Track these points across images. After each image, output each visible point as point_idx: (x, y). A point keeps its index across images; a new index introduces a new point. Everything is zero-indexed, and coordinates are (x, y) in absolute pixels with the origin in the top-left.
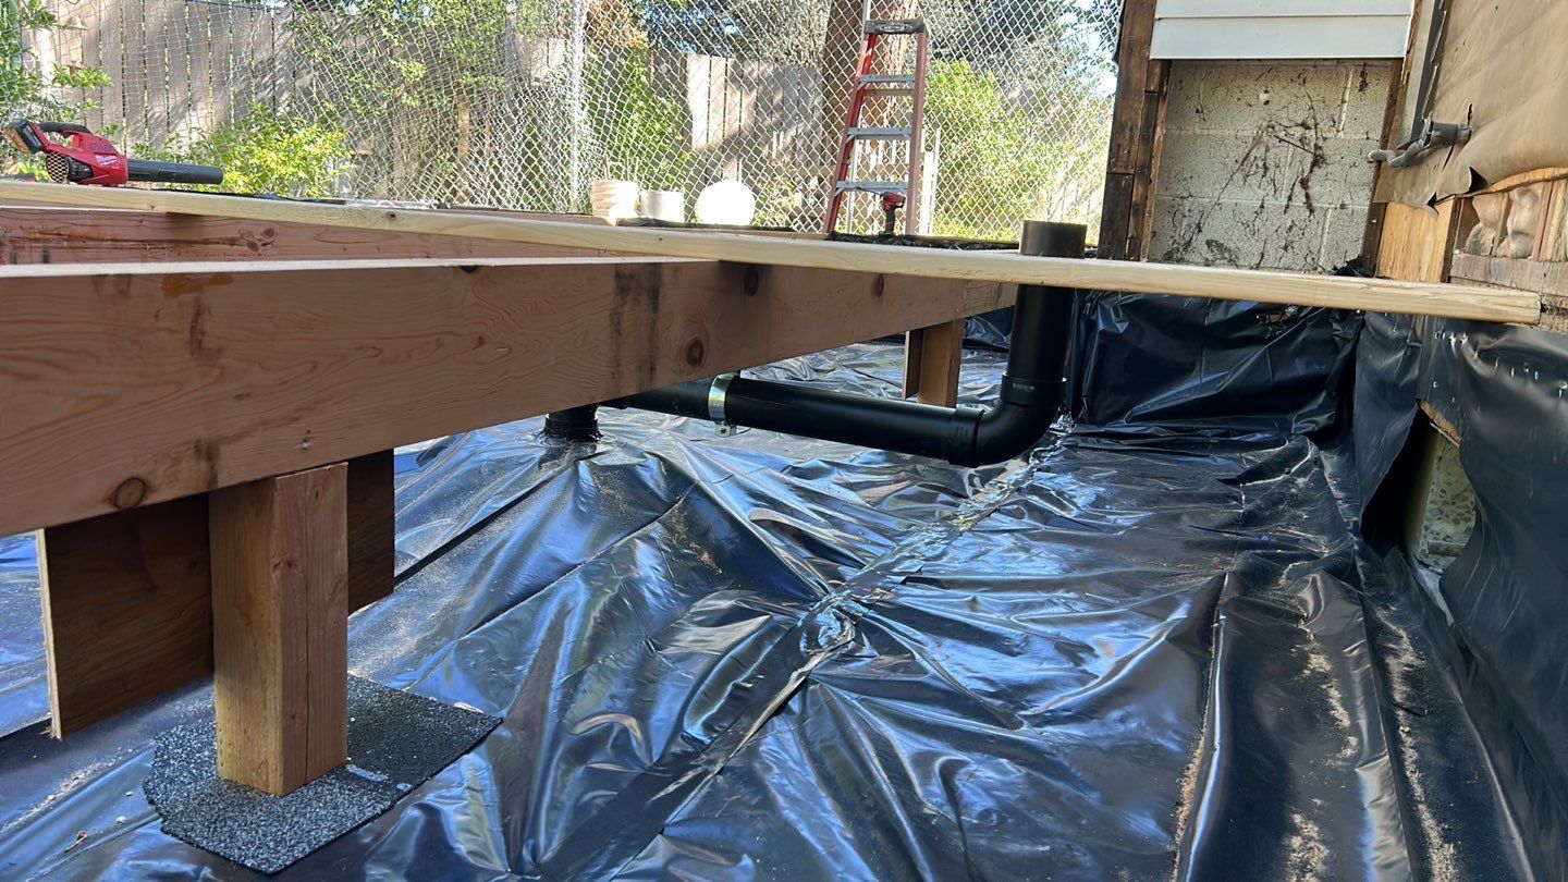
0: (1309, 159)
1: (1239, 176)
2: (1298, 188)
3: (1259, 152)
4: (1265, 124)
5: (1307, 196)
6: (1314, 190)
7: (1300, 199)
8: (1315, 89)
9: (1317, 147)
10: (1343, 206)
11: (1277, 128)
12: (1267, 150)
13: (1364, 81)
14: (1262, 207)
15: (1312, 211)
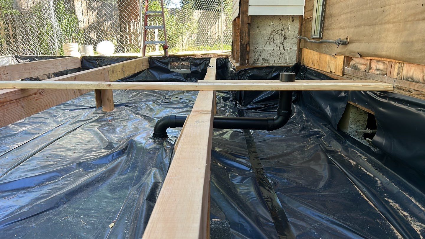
0: (283, 38)
1: (268, 43)
2: (281, 45)
3: (272, 37)
4: (273, 30)
5: (283, 47)
6: (285, 45)
7: (282, 48)
8: (283, 21)
9: (285, 35)
10: (291, 49)
11: (275, 31)
12: (274, 36)
13: (293, 19)
14: (274, 49)
15: (284, 50)
